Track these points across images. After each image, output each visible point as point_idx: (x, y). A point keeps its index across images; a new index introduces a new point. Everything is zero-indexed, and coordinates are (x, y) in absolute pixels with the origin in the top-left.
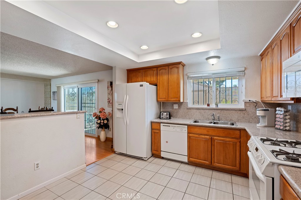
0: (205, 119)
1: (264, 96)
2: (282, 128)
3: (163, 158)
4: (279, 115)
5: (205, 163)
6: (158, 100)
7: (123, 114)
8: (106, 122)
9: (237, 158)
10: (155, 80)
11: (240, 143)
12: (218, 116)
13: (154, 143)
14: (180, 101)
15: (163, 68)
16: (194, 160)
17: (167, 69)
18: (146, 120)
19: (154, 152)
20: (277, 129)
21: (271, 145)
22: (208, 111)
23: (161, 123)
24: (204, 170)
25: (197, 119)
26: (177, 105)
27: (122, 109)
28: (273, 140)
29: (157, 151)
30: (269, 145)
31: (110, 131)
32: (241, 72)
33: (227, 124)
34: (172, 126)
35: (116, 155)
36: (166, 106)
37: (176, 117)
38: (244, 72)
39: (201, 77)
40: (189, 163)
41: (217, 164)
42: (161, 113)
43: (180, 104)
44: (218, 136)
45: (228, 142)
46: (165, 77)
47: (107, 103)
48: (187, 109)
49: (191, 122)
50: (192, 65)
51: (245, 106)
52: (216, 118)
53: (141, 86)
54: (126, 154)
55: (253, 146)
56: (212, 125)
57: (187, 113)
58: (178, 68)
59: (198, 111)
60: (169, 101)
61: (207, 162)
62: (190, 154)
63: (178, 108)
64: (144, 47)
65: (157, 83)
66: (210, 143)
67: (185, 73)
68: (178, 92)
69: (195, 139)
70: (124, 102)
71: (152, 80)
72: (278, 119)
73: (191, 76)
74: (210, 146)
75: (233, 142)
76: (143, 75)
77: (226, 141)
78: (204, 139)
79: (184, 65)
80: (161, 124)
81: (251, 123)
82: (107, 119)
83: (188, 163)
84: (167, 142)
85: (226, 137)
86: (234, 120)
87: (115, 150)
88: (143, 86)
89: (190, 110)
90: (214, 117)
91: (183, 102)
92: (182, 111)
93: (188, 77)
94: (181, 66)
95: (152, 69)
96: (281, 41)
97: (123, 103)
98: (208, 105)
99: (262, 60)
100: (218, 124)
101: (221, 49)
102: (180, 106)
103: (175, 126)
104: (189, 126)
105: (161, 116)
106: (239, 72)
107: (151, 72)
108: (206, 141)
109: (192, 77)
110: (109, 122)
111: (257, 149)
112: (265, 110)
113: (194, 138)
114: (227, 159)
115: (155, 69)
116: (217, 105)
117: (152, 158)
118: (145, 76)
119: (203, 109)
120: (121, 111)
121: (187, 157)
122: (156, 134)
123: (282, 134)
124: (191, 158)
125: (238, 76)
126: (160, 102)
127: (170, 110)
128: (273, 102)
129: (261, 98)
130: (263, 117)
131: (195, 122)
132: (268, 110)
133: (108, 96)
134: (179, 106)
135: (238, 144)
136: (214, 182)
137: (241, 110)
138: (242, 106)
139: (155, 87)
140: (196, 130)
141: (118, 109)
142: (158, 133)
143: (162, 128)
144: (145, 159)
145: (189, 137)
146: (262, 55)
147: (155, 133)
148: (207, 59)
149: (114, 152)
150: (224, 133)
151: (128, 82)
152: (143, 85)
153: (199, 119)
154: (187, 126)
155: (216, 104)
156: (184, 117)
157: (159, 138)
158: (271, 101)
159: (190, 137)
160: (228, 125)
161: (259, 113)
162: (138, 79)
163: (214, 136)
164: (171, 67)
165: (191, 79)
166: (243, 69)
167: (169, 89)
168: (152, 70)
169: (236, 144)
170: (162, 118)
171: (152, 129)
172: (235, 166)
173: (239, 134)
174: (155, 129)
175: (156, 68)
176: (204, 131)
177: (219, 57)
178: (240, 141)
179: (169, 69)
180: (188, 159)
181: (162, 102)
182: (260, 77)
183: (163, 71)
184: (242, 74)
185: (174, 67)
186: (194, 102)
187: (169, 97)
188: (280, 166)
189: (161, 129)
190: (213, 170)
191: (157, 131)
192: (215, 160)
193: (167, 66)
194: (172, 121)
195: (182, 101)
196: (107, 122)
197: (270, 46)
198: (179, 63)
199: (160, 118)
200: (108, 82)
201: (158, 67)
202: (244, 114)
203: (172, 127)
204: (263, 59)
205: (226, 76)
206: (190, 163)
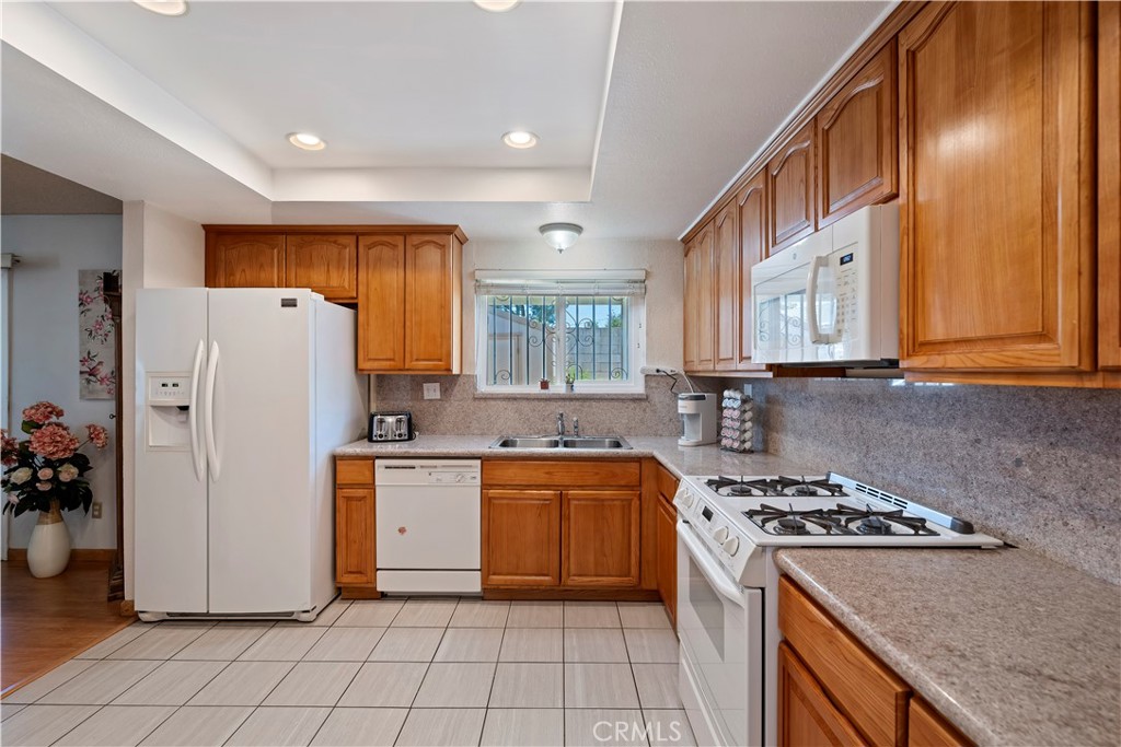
0: (536, 433)
1: (693, 356)
2: (736, 445)
3: (384, 596)
4: (731, 411)
5: (539, 584)
6: (360, 367)
7: (190, 428)
8: (68, 473)
9: (633, 549)
10: (347, 286)
11: (640, 499)
12: (575, 419)
13: (344, 541)
14: (449, 370)
15: (385, 238)
16: (506, 581)
17: (401, 247)
18: (312, 450)
19: (346, 579)
20: (725, 449)
21: (733, 495)
22: (543, 404)
23: (378, 457)
24: (535, 607)
25: (509, 434)
26: (438, 385)
27: (185, 409)
28: (735, 483)
29: (360, 573)
30: (728, 495)
31: (99, 517)
32: (636, 282)
33: (599, 444)
34: (422, 467)
35: (143, 629)
36: (390, 389)
37: (434, 432)
38: (643, 285)
39: (522, 287)
40: (487, 596)
41: (576, 578)
42: (375, 418)
43: (447, 380)
44: (581, 487)
45: (610, 503)
46: (392, 278)
47: (76, 382)
48: (475, 399)
49: (492, 447)
50: (489, 242)
51: (646, 387)
52: (570, 427)
53: (289, 303)
54: (207, 614)
55: (694, 506)
56: (561, 450)
57: (474, 413)
58: (444, 246)
59: (511, 406)
60: (408, 370)
61: (547, 578)
62: (489, 562)
63: (439, 397)
64: (308, 140)
65: (356, 298)
66: (555, 514)
67: (467, 270)
68: (442, 337)
69: (508, 504)
70: (192, 372)
71: (334, 282)
72: (727, 423)
73: (489, 281)
74: (556, 524)
75: (622, 500)
76: (293, 257)
77: (603, 500)
78: (538, 499)
79: (462, 241)
80: (377, 461)
81: (661, 436)
82: (81, 462)
83: (482, 594)
84: (402, 530)
85: (601, 487)
86: (619, 430)
87: (136, 609)
88: (295, 306)
89: (483, 404)
90: (563, 425)
91: (458, 376)
92: (452, 408)
93: (479, 286)
94: (456, 241)
95: (332, 238)
96: (741, 208)
97: (191, 377)
98: (545, 385)
99: (686, 256)
100: (574, 447)
101: (591, 202)
102: (447, 389)
103: (436, 467)
104: (485, 460)
105: (376, 432)
106: (630, 282)
107: (328, 250)
108: (545, 505)
109: (492, 286)
110: (86, 474)
111: (708, 514)
112: (697, 398)
113: (505, 502)
114: (605, 555)
115: (350, 240)
116: (570, 384)
117: (337, 608)
118: (298, 265)
119: (527, 399)
120: (176, 417)
121: (479, 572)
122: (354, 503)
123: (737, 462)
124: (494, 574)
125: (628, 295)
126: (369, 375)
127: (405, 403)
128: (717, 375)
129: (686, 363)
130: (693, 417)
131: (505, 444)
132: (703, 398)
133: (82, 343)
134: (445, 391)
135: (635, 503)
136: (572, 640)
137: (636, 399)
138: (636, 387)
139: (347, 313)
140: (512, 473)
141: (161, 409)
142: (363, 498)
143: (382, 476)
144: (305, 617)
145: (487, 503)
146: (687, 241)
147: (349, 499)
148: (545, 228)
149: (134, 618)
150: (597, 474)
151: (211, 280)
152: (295, 300)
153: (514, 434)
154: (479, 462)
155: (568, 382)
156: (462, 430)
157: (368, 521)
158: (715, 371)
159: (490, 499)
160: (604, 447)
161: (685, 407)
162: (263, 275)
163: (568, 487)
164: (416, 239)
165: (488, 293)
166: (641, 275)
167: (408, 324)
168: (335, 242)
169: (630, 505)
170: (381, 436)
171: (336, 486)
172: (628, 575)
173: (638, 472)
174: (351, 486)
175: (355, 237)
176: (539, 475)
177: (577, 228)
178: (640, 494)
179: (408, 247)
180: (484, 581)
181: (378, 376)
182: (682, 304)
183: (386, 252)
184: (638, 291)
185: (428, 242)
186: (495, 376)
187: (408, 355)
188: (780, 552)
189: (377, 483)
190: (564, 600)
191: (360, 492)
192: (572, 567)
193: (398, 234)
194: (421, 446)
195: (456, 371)
196: (80, 475)
197: (711, 217)
198: (449, 230)
199: (370, 437)
200: (83, 274)
201: (364, 234)
202: (644, 410)
203: (424, 470)
204: (691, 254)
205: (597, 291)
206: (490, 594)
